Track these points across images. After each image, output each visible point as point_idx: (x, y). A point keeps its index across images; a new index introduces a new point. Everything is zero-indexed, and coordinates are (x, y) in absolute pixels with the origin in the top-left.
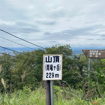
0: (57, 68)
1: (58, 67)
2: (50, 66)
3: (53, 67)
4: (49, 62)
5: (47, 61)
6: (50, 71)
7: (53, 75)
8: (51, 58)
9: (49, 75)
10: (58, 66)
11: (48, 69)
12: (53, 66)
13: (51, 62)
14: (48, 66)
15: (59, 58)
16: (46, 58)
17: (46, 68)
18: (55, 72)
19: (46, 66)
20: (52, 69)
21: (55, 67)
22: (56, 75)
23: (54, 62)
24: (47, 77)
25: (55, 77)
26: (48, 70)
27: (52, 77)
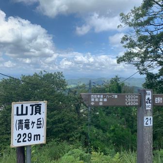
1: (39, 123)
2: (24, 121)
3: (30, 124)
4: (22, 114)
5: (20, 112)
6: (25, 131)
7: (31, 137)
8: (27, 107)
9: (22, 138)
11: (20, 127)
12: (31, 121)
13: (26, 114)
14: (21, 121)
15: (40, 107)
16: (18, 108)
17: (17, 125)
18: (34, 131)
19: (18, 123)
20: (27, 127)
21: (33, 123)
22: (35, 136)
23: (32, 114)
24: (18, 142)
25: (34, 140)
26: (20, 129)
27: (29, 141)
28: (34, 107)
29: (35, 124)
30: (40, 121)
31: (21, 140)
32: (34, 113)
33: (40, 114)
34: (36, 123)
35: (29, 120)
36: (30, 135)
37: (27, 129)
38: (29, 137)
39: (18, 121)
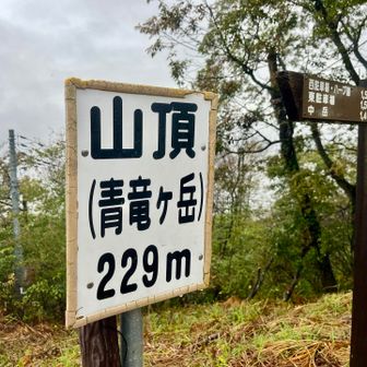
0: (181, 204)
1: (187, 197)
2: (127, 190)
3: (153, 201)
4: (118, 152)
5: (107, 143)
7: (153, 268)
8: (138, 115)
9: (120, 272)
10: (184, 190)
11: (111, 221)
12: (154, 189)
13: (136, 152)
14: (111, 188)
15: (192, 119)
16: (95, 113)
17: (97, 211)
18: (167, 234)
19: (98, 197)
20: (140, 217)
21: (165, 196)
22: (170, 257)
23: (159, 155)
24: (103, 294)
25: (169, 278)
26: (110, 231)
27: (148, 283)
28: (169, 117)
29: (173, 203)
30: (192, 190)
31: (114, 284)
32: (169, 149)
33: (191, 154)
34: (176, 198)
35: (147, 182)
36: (151, 255)
37: (141, 228)
38: (147, 268)
39: (98, 190)
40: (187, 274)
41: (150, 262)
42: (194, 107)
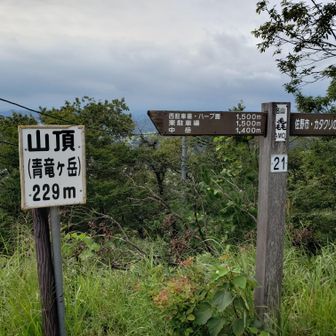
0: (69, 168)
1: (72, 166)
2: (43, 162)
3: (55, 167)
4: (39, 149)
5: (34, 146)
6: (46, 179)
7: (57, 192)
8: (47, 136)
9: (42, 193)
10: (70, 164)
11: (37, 173)
12: (56, 163)
13: (47, 149)
14: (37, 162)
15: (72, 136)
16: (29, 136)
17: (32, 170)
18: (63, 180)
19: (31, 164)
20: (50, 172)
21: (61, 166)
22: (65, 189)
23: (57, 149)
24: (35, 199)
25: (65, 197)
26: (37, 177)
27: (55, 198)
28: (61, 136)
29: (65, 169)
30: (75, 163)
31: (40, 196)
32: (61, 147)
33: (73, 150)
34: (67, 166)
35: (52, 160)
36: (56, 188)
37: (51, 177)
38: (54, 192)
39: (32, 163)
40: (74, 196)
41: (56, 190)
42: (73, 132)
